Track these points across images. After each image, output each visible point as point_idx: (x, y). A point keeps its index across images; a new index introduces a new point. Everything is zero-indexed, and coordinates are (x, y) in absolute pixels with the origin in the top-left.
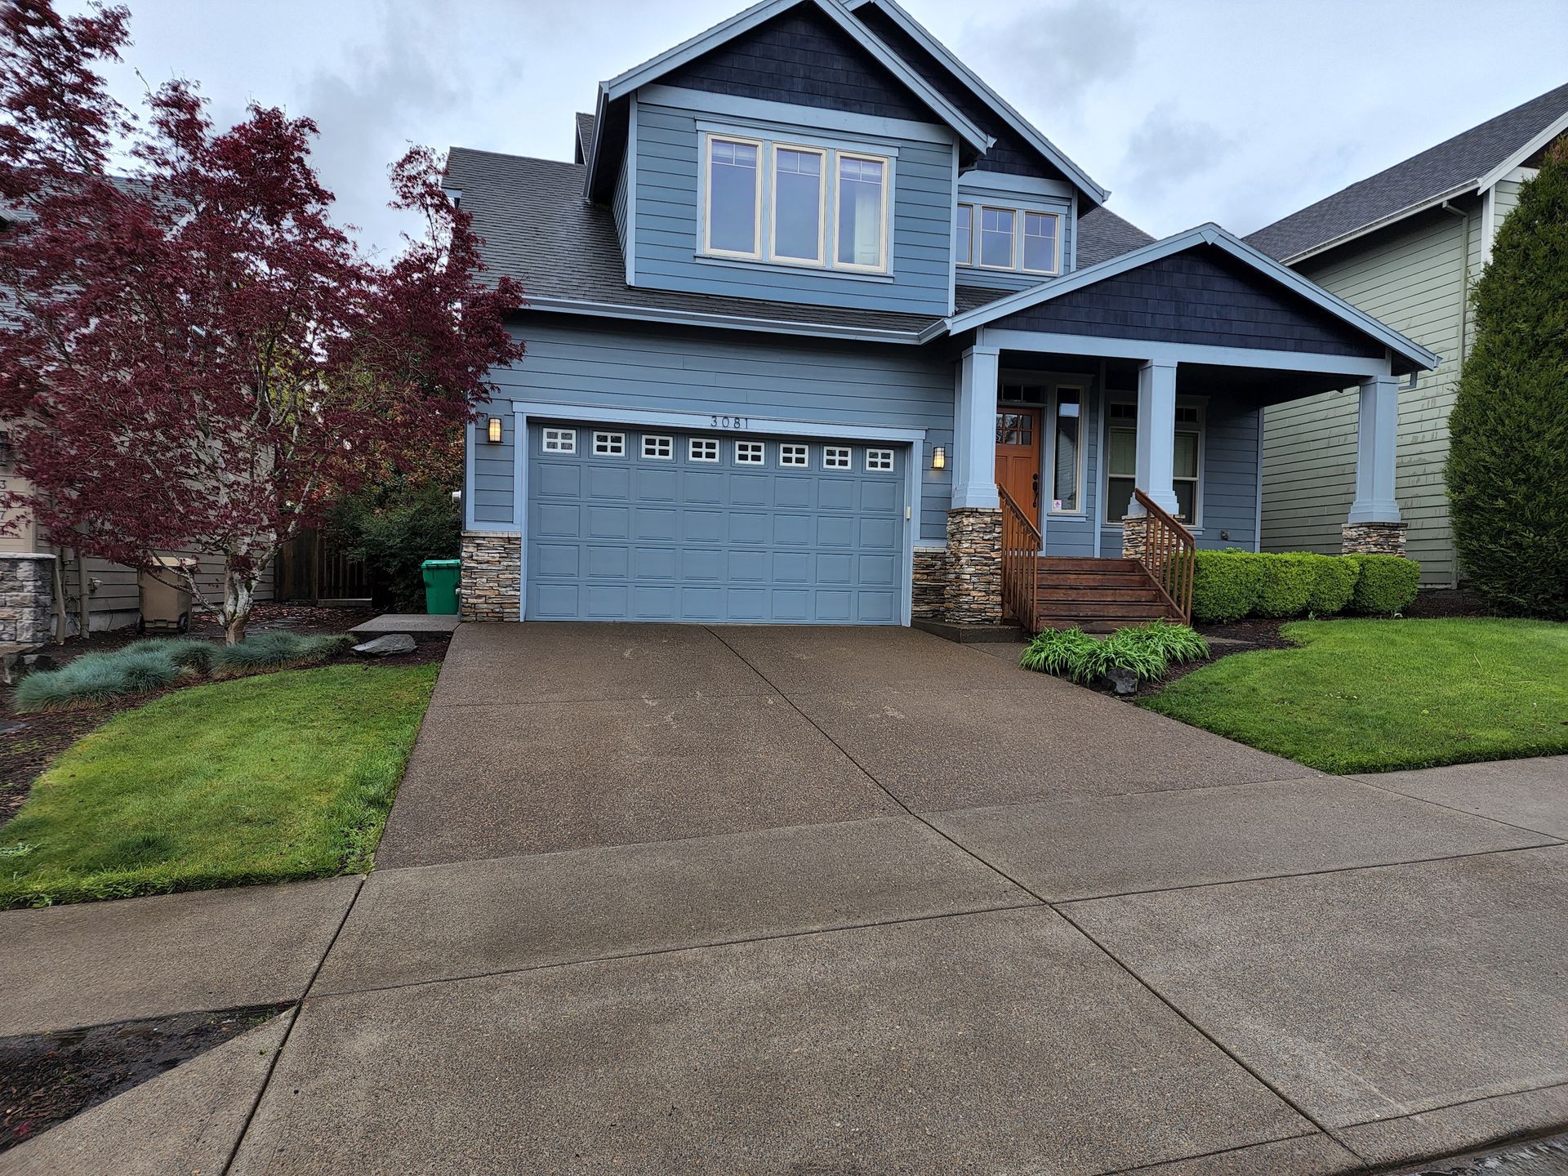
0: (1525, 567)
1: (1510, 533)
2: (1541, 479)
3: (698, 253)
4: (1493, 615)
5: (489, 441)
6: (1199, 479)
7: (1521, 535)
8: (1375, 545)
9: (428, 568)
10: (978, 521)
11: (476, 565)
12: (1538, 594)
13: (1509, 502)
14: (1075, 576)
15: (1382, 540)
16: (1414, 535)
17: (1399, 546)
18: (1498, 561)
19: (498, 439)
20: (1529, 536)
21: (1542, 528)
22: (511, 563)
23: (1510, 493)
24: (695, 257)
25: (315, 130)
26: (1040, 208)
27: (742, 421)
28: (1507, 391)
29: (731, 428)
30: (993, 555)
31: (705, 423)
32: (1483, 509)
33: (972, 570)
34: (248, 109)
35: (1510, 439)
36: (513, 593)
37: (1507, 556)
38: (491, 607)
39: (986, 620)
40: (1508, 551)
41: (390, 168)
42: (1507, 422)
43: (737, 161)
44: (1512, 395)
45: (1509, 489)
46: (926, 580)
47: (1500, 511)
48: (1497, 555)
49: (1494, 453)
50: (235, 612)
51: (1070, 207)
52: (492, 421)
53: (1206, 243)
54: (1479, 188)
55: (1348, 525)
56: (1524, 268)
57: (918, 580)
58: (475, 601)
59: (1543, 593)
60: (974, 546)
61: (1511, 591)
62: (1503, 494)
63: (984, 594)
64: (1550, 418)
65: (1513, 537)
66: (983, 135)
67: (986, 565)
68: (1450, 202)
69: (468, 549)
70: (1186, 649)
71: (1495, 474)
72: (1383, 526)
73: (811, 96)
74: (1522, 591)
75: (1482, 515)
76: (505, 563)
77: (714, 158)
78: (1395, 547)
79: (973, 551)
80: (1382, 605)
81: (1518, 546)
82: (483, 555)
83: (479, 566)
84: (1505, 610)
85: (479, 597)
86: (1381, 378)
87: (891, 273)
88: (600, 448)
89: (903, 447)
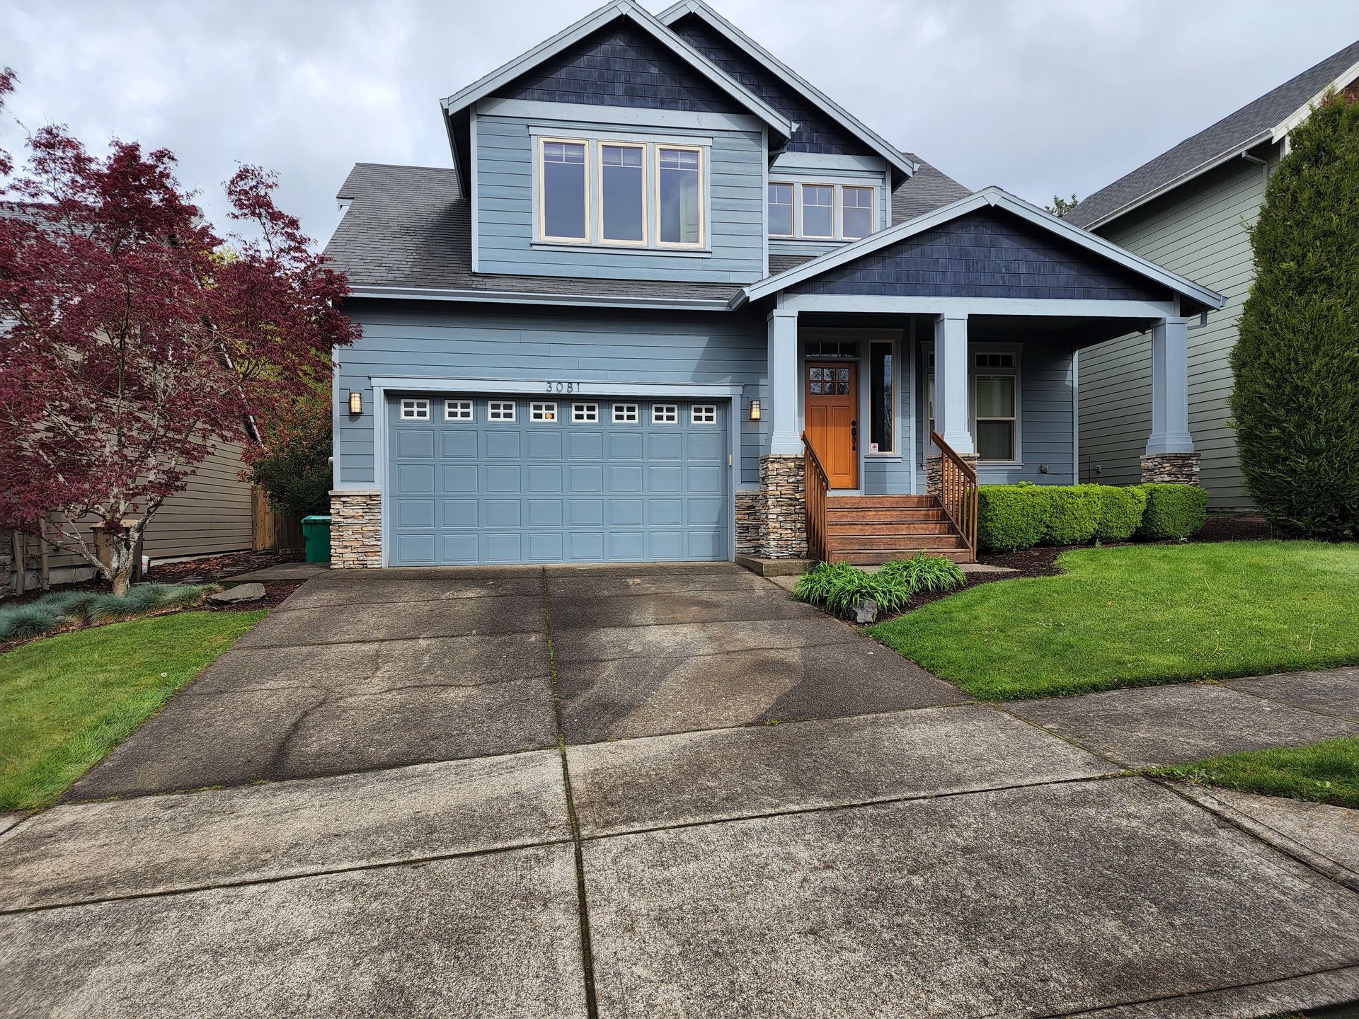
0: (1302, 492)
1: (1286, 459)
2: (1311, 408)
3: (535, 240)
4: (1275, 537)
5: (350, 412)
6: (1017, 419)
7: (1295, 462)
8: (1169, 475)
9: (307, 523)
10: (782, 466)
11: (342, 520)
12: (1316, 517)
13: (1283, 430)
14: (874, 513)
15: (1174, 469)
16: (1206, 465)
17: (1193, 475)
18: (1277, 487)
19: (358, 411)
20: (1303, 462)
21: (1313, 454)
22: (372, 517)
23: (1283, 421)
24: (532, 245)
25: (173, 159)
26: (856, 182)
27: (574, 386)
28: (1277, 326)
29: (564, 392)
30: (798, 496)
31: (541, 388)
32: (1261, 438)
33: (778, 510)
34: (110, 145)
35: (1281, 372)
36: (375, 543)
37: (1285, 482)
38: (356, 555)
39: (793, 554)
40: (1285, 476)
41: (224, 186)
42: (1277, 355)
43: (568, 159)
44: (1282, 330)
45: (1283, 417)
46: (748, 520)
47: (1276, 438)
48: (1276, 480)
49: (1268, 385)
50: (118, 568)
51: (884, 179)
52: (353, 395)
53: (989, 205)
54: (1273, 137)
55: (1145, 457)
56: (1293, 211)
57: (740, 520)
58: (342, 551)
59: (1320, 516)
60: (779, 489)
61: (1292, 515)
62: (1277, 422)
63: (790, 531)
64: (1315, 352)
65: (1288, 463)
66: (787, 122)
67: (791, 505)
68: (1249, 151)
69: (336, 506)
70: (938, 578)
71: (1268, 404)
72: (1176, 456)
73: (635, 97)
74: (1300, 514)
75: (1261, 444)
76: (368, 518)
77: (546, 157)
78: (1189, 476)
79: (778, 493)
80: (1170, 530)
81: (1293, 471)
82: (348, 511)
83: (345, 521)
84: (1288, 532)
85: (346, 547)
86: (1169, 319)
87: (708, 248)
88: (451, 414)
89: (724, 403)
